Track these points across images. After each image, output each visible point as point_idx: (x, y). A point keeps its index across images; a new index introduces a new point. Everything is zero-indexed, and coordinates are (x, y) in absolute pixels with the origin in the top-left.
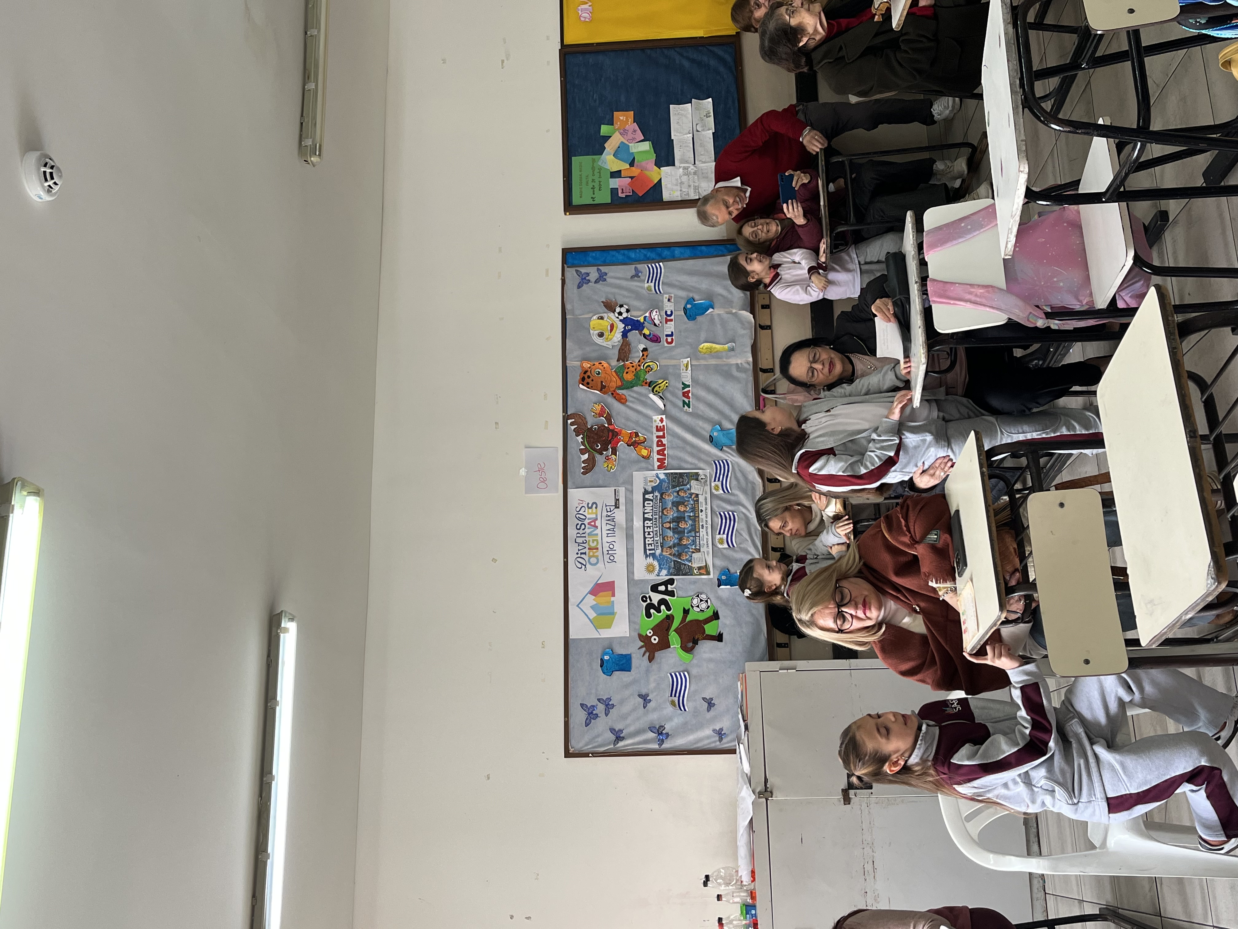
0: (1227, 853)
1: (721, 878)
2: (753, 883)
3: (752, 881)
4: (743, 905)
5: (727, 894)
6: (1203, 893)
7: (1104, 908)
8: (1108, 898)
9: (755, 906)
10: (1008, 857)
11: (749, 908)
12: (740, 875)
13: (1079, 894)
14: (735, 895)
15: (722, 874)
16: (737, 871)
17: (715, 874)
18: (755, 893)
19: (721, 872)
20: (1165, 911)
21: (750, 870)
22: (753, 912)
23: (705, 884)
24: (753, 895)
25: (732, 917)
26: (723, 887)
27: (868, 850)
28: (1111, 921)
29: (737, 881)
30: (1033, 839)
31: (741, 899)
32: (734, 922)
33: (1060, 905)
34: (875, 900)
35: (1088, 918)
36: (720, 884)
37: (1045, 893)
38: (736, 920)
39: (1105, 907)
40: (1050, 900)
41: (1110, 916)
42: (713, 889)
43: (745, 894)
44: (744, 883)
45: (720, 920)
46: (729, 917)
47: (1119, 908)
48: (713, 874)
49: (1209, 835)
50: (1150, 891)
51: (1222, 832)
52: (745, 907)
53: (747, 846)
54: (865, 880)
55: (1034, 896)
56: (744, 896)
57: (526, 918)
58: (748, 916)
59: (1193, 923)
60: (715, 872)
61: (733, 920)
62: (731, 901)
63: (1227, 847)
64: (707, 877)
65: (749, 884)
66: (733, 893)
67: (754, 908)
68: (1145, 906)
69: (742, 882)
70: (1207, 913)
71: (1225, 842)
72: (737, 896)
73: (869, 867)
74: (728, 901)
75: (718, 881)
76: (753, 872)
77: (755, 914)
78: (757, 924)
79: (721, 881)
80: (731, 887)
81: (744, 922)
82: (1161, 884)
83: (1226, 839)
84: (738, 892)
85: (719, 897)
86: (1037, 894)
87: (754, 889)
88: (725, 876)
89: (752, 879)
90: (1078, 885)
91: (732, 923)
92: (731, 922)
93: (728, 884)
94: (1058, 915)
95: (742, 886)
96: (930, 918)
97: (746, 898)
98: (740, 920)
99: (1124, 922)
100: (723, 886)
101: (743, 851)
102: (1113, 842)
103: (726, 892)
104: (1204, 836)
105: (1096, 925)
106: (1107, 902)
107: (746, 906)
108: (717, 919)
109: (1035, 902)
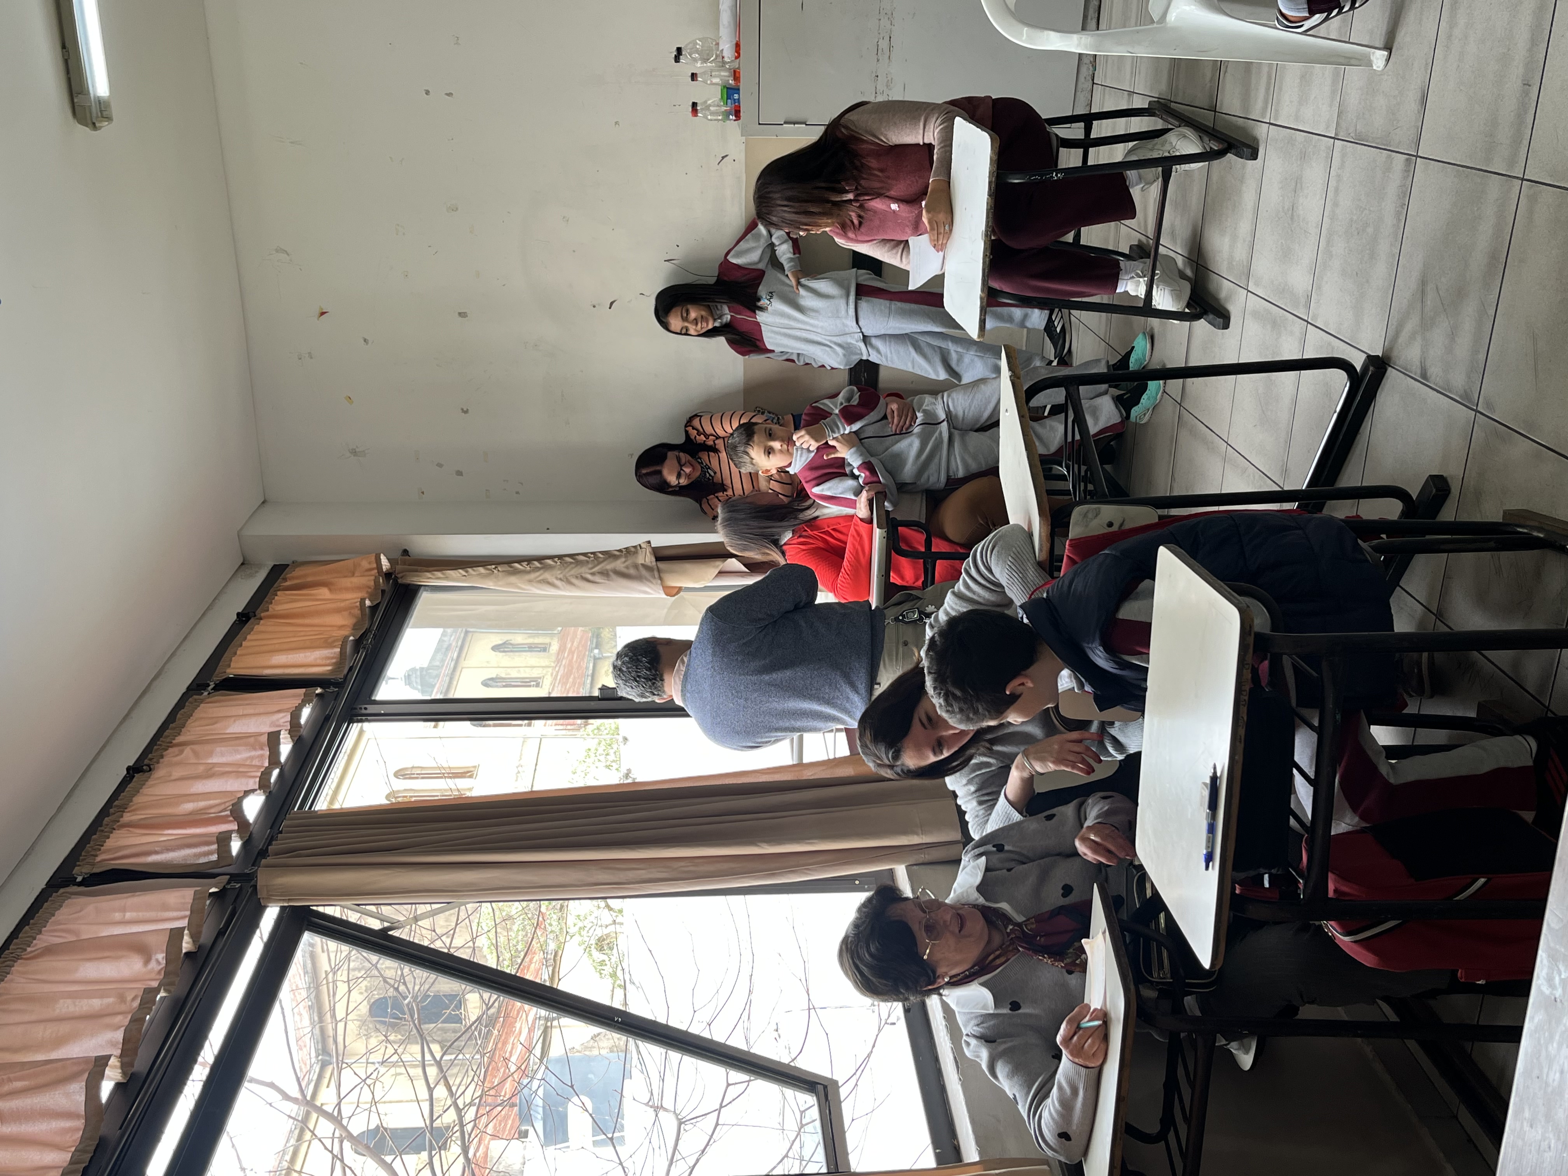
0: (1305, 33)
1: (697, 51)
2: (738, 60)
3: (737, 58)
4: (724, 87)
5: (704, 73)
6: (1269, 83)
7: (1154, 101)
8: (1160, 90)
9: (739, 89)
10: (1046, 33)
11: (731, 91)
12: (720, 49)
13: (1130, 85)
14: (713, 74)
15: (698, 47)
16: (718, 44)
17: (690, 46)
18: (739, 72)
19: (697, 44)
20: (1222, 104)
21: (734, 42)
22: (736, 96)
23: (677, 59)
24: (736, 75)
25: (709, 102)
26: (699, 65)
27: (885, 22)
28: (1157, 116)
29: (717, 56)
30: (1092, 13)
31: (721, 80)
32: (712, 108)
33: (1107, 96)
34: (887, 86)
35: (1133, 112)
36: (695, 60)
37: (1093, 83)
38: (714, 106)
39: (1156, 100)
40: (1097, 90)
41: (1159, 111)
42: (687, 66)
43: (726, 74)
44: (726, 59)
45: (694, 105)
46: (705, 102)
47: (1172, 102)
48: (686, 45)
49: (1290, 9)
50: (1211, 81)
51: (1306, 6)
52: (725, 90)
53: (732, 11)
54: (878, 61)
55: (1080, 85)
56: (725, 76)
57: (447, 94)
58: (729, 101)
59: (1249, 119)
60: (690, 43)
61: (710, 105)
62: (709, 82)
63: (1308, 24)
64: (679, 50)
65: (732, 61)
66: (711, 72)
67: (736, 91)
68: (1201, 100)
69: (723, 57)
70: (1267, 108)
71: (1306, 19)
72: (716, 77)
73: (884, 44)
74: (705, 82)
75: (693, 56)
76: (738, 46)
77: (739, 99)
78: (740, 111)
79: (697, 55)
80: (709, 64)
81: (724, 108)
82: (1226, 72)
83: (1308, 15)
84: (718, 71)
85: (694, 77)
86: (1083, 83)
87: (739, 68)
88: (702, 50)
89: (736, 54)
90: (1132, 73)
91: (709, 109)
92: (708, 107)
93: (705, 60)
94: (1102, 108)
95: (724, 63)
96: (946, 109)
97: (727, 79)
98: (718, 106)
99: (1172, 118)
100: (700, 62)
101: (726, 18)
102: (1174, 14)
103: (703, 70)
104: (1284, 11)
105: (1142, 121)
106: (1160, 94)
107: (727, 88)
108: (691, 104)
109: (1078, 93)
